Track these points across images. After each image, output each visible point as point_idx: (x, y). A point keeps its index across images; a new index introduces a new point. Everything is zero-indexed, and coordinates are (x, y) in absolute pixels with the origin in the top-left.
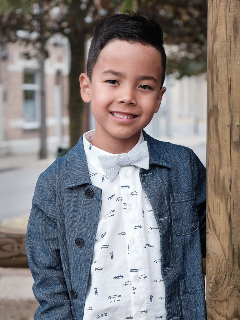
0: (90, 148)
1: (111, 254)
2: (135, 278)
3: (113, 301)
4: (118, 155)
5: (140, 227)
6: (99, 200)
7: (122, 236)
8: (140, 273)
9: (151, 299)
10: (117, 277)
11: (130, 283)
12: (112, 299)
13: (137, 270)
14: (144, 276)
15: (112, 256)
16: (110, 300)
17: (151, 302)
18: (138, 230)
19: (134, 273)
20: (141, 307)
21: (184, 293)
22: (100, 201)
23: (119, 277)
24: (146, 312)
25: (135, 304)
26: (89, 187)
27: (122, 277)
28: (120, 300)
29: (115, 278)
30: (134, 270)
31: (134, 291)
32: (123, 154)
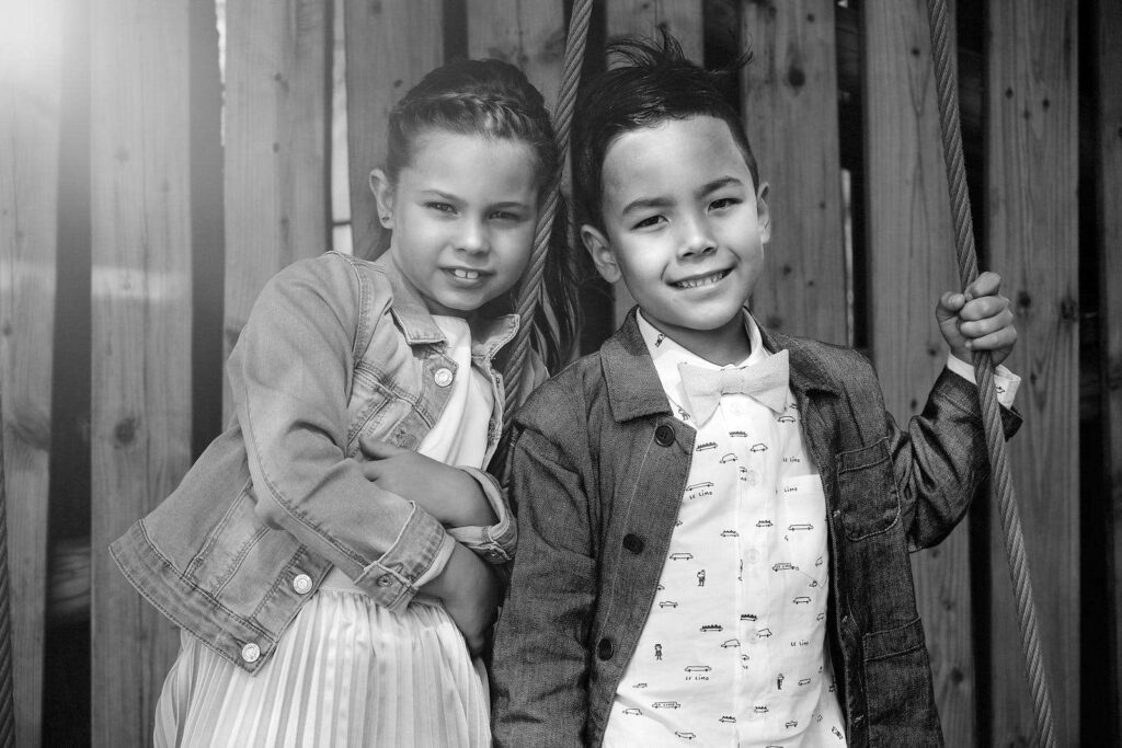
0: (659, 342)
1: (701, 576)
2: (748, 633)
3: (693, 679)
4: (718, 368)
5: (769, 523)
6: (686, 453)
7: (729, 538)
8: (760, 625)
9: (779, 681)
10: (709, 627)
11: (735, 643)
12: (693, 674)
13: (754, 617)
14: (766, 633)
15: (702, 580)
16: (688, 674)
17: (779, 688)
18: (765, 529)
19: (749, 623)
20: (754, 699)
21: (872, 661)
22: (687, 455)
23: (712, 627)
24: (765, 709)
25: (745, 691)
26: (665, 420)
27: (719, 628)
28: (707, 679)
29: (705, 628)
30: (748, 616)
31: (745, 663)
32: (731, 366)
